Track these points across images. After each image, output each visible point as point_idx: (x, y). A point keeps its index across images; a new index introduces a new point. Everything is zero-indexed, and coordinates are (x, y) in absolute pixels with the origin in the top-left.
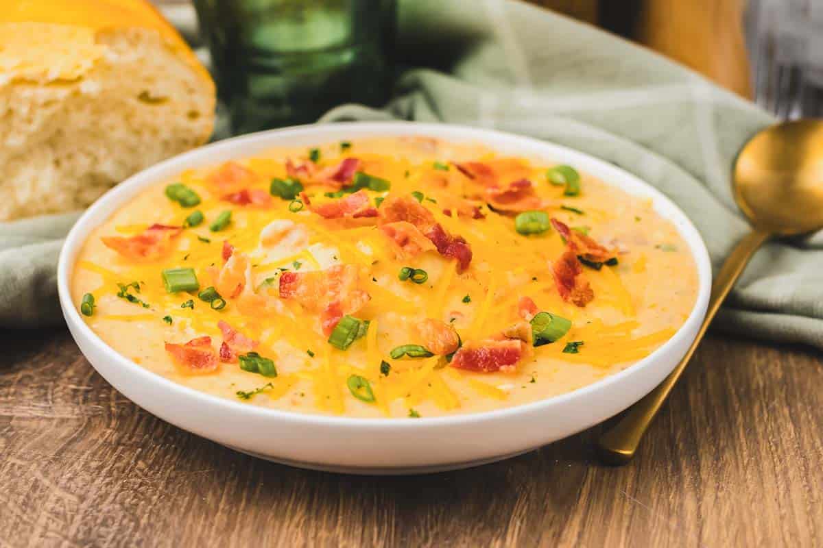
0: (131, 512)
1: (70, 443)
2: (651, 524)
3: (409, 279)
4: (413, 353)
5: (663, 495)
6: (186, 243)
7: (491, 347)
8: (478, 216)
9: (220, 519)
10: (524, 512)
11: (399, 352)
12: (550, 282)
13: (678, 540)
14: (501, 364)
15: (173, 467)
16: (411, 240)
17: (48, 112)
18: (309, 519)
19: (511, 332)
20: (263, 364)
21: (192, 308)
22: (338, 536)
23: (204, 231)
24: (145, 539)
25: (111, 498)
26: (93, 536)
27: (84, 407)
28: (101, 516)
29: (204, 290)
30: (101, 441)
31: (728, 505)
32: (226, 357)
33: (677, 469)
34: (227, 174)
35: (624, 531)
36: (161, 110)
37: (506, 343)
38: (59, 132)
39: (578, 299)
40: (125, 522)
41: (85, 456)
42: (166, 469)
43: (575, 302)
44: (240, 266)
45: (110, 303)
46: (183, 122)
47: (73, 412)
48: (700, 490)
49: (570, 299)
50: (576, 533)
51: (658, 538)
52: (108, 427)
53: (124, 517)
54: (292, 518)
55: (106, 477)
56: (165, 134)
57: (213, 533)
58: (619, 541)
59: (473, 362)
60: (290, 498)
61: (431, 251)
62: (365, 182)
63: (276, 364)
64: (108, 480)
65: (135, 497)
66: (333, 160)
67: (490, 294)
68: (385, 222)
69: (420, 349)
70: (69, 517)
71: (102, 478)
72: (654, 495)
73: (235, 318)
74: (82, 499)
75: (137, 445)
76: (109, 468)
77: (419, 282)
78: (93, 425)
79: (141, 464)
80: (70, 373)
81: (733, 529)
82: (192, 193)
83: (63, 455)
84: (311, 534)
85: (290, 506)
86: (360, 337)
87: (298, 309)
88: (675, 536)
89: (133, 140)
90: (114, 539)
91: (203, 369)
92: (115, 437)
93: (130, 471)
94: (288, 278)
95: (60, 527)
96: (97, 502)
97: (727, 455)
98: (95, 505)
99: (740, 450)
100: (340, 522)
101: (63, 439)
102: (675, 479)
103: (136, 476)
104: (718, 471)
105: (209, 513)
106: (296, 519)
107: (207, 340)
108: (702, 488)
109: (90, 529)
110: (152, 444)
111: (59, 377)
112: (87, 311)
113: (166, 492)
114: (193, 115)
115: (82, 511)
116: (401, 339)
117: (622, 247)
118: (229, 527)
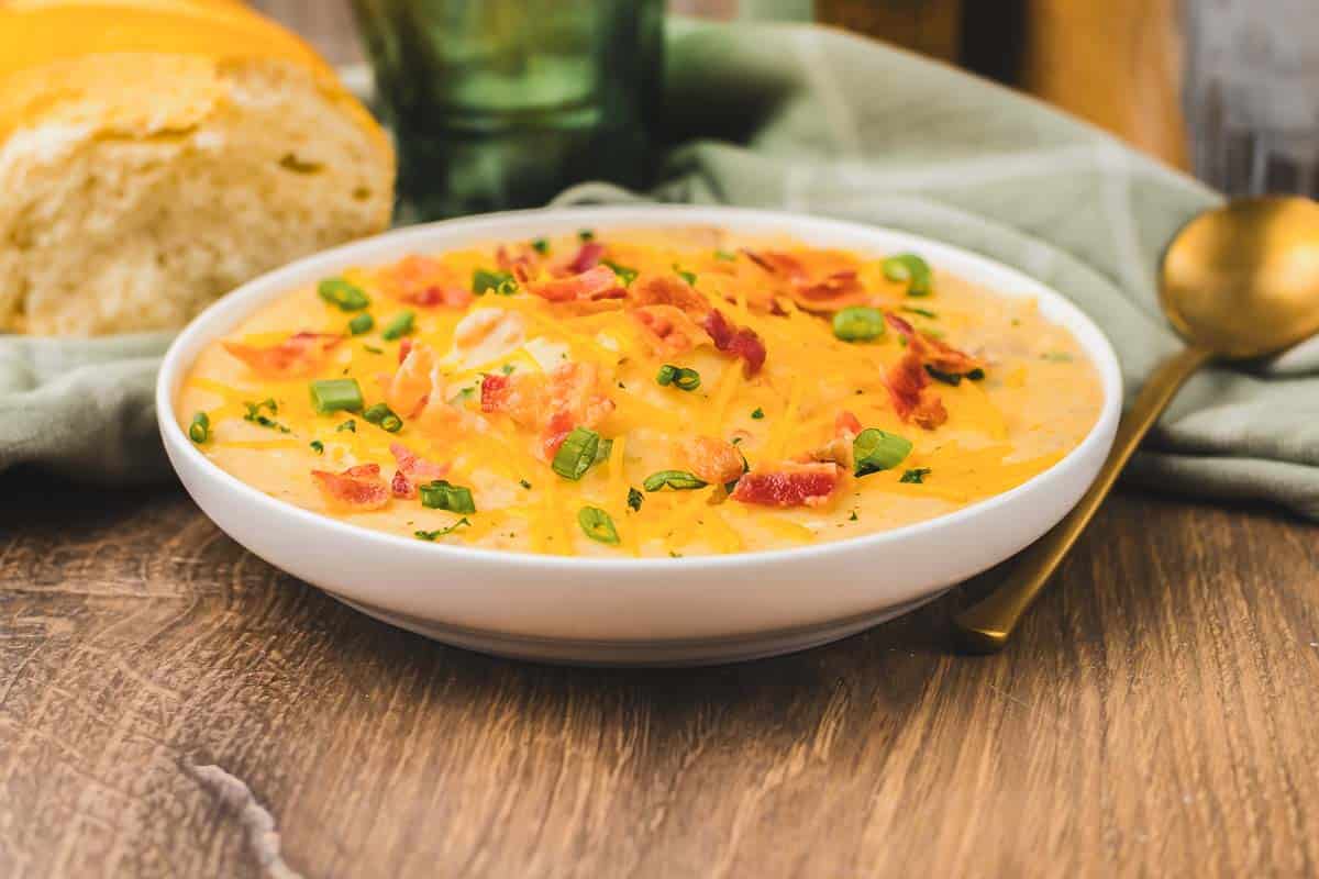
0: (260, 713)
1: (172, 628)
2: (1030, 725)
3: (672, 383)
4: (677, 483)
5: (1051, 689)
6: (347, 354)
7: (792, 471)
8: (777, 311)
9: (390, 719)
10: (842, 711)
11: (656, 482)
12: (884, 397)
13: (1072, 744)
14: (807, 495)
15: (322, 658)
16: (676, 329)
17: (149, 178)
18: (522, 721)
19: (822, 453)
20: (454, 494)
21: (353, 429)
22: (564, 743)
23: (373, 340)
24: (278, 743)
25: (229, 695)
26: (201, 740)
27: (192, 585)
28: (214, 717)
29: (372, 404)
30: (217, 626)
31: (1146, 701)
32: (401, 490)
33: (1072, 658)
34: (410, 268)
35: (990, 736)
36: (315, 182)
37: (814, 467)
38: (164, 213)
39: (924, 418)
40: (249, 723)
41: (193, 644)
42: (312, 660)
43: (919, 422)
44: (424, 366)
45: (233, 427)
46: (347, 203)
47: (176, 590)
48: (1106, 683)
49: (912, 418)
50: (918, 737)
51: (1040, 743)
52: (229, 608)
53: (248, 717)
54: (496, 719)
55: (222, 669)
56: (321, 220)
57: (378, 737)
58: (983, 746)
59: (765, 493)
60: (494, 696)
61: (703, 346)
63: (475, 497)
64: (224, 673)
65: (265, 694)
66: (567, 251)
67: (792, 408)
68: (638, 305)
69: (688, 477)
70: (166, 715)
71: (216, 671)
72: (1037, 692)
73: (415, 440)
74: (186, 696)
75: (270, 631)
76: (227, 658)
77: (688, 388)
78: (205, 605)
79: (274, 654)
80: (175, 543)
81: (1153, 731)
82: (357, 292)
83: (159, 642)
84: (525, 738)
85: (495, 705)
86: (600, 461)
87: (510, 426)
88: (1067, 739)
89: (273, 228)
90: (232, 743)
91: (367, 505)
92: (238, 622)
93: (259, 663)
94: (494, 384)
95: (152, 729)
96: (207, 700)
97: (1147, 640)
98: (206, 703)
99: (1166, 634)
100: (567, 725)
101: (161, 623)
102: (1069, 670)
103: (268, 668)
104: (1134, 662)
105: (373, 713)
106: (502, 721)
107: (374, 469)
108: (1109, 681)
109: (196, 734)
110: (292, 629)
111: (159, 547)
112: (199, 438)
113: (312, 688)
115: (185, 711)
116: (657, 464)
117: (991, 357)
118: (403, 730)
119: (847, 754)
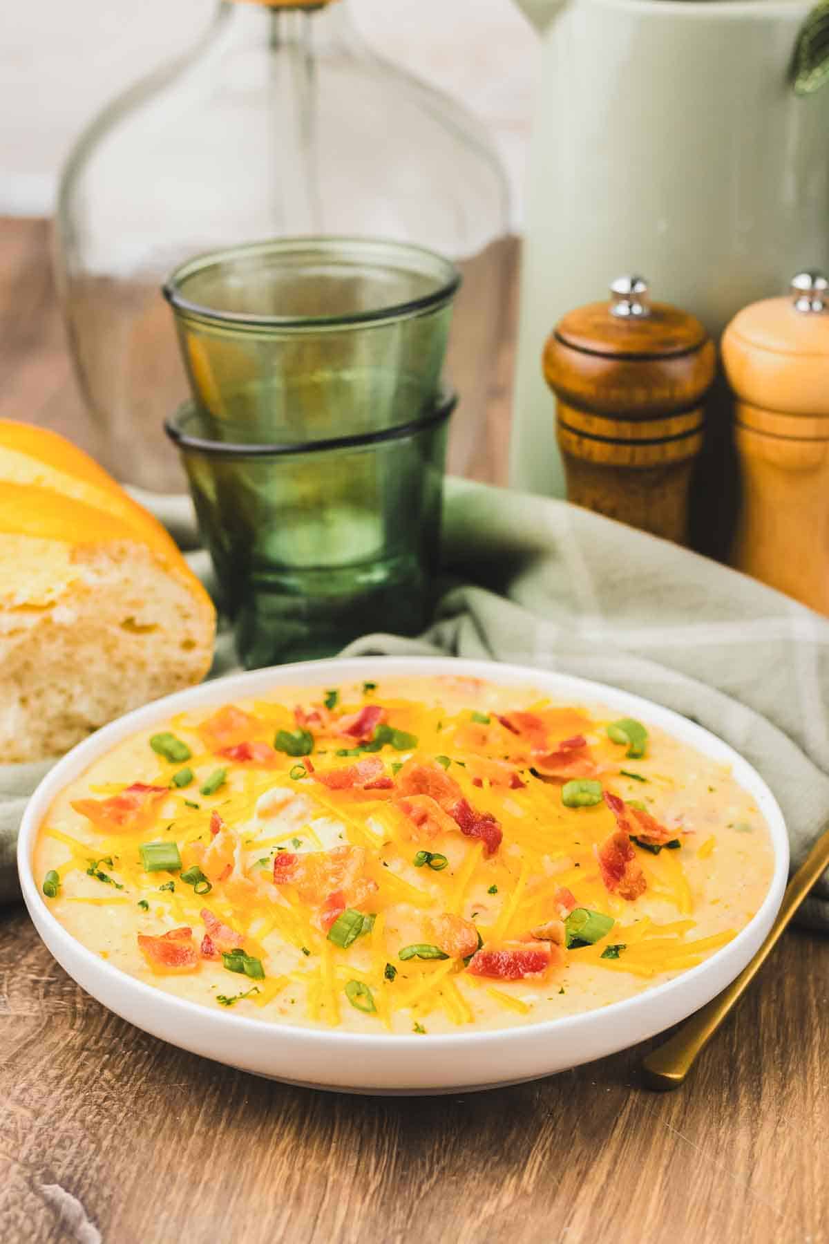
0: (92, 1131)
1: (26, 1046)
2: (693, 1162)
3: (426, 864)
4: (425, 954)
5: (713, 1129)
6: (171, 809)
7: (515, 950)
8: (517, 784)
9: (195, 1143)
10: (548, 1145)
11: (408, 953)
12: (595, 869)
13: (724, 1183)
14: (525, 971)
15: (144, 1078)
16: (430, 817)
17: (17, 641)
18: (297, 1147)
19: (541, 932)
20: (249, 964)
21: (173, 890)
22: (329, 1167)
23: (192, 794)
24: (107, 1164)
25: (70, 1114)
26: (47, 1159)
27: (44, 1002)
28: (58, 1135)
29: (188, 871)
30: (62, 1044)
31: (787, 1143)
32: (208, 953)
33: (734, 1097)
34: (225, 720)
35: (661, 1170)
36: (149, 639)
37: (533, 946)
38: (27, 665)
39: (627, 891)
40: (85, 1143)
41: (43, 1062)
42: (136, 1080)
43: (622, 895)
44: (229, 844)
45: (78, 883)
46: (177, 654)
47: (31, 1009)
48: (757, 1124)
49: (617, 891)
50: (605, 1172)
51: (699, 1181)
52: (71, 1027)
53: (84, 1137)
54: (277, 1144)
55: (66, 1088)
56: (154, 669)
57: (184, 1160)
58: (654, 1184)
59: (493, 967)
60: (278, 1119)
61: (453, 831)
62: (387, 737)
63: (265, 963)
64: (68, 1092)
65: (98, 1114)
66: (352, 705)
67: (521, 883)
68: (400, 795)
69: (434, 950)
70: (20, 1135)
71: (61, 1090)
72: (702, 1128)
73: (221, 906)
74: (37, 1114)
75: (103, 1050)
76: (68, 1078)
77: (437, 868)
78: (54, 1024)
79: (107, 1074)
80: (31, 959)
81: (790, 1172)
82: (182, 745)
83: (17, 1060)
84: (298, 1164)
85: (277, 1130)
86: (366, 932)
87: (296, 900)
88: (721, 1179)
89: (116, 676)
90: (71, 1163)
91: (181, 968)
92: (78, 1042)
93: (95, 1082)
94: (284, 860)
95: (10, 1146)
96: (53, 1119)
97: (795, 1083)
98: (52, 1123)
99: (811, 1075)
100: (332, 1150)
101: (18, 1041)
102: (730, 1110)
103: (101, 1088)
104: (782, 1102)
105: (180, 1134)
106: (282, 1145)
107: (187, 932)
108: (760, 1122)
109: (44, 1151)
110: (121, 1050)
111: (18, 964)
112: (50, 892)
113: (135, 1108)
114: (188, 645)
115: (36, 1129)
116: (411, 938)
117: (689, 825)
118: (204, 1153)
119: (548, 1188)
